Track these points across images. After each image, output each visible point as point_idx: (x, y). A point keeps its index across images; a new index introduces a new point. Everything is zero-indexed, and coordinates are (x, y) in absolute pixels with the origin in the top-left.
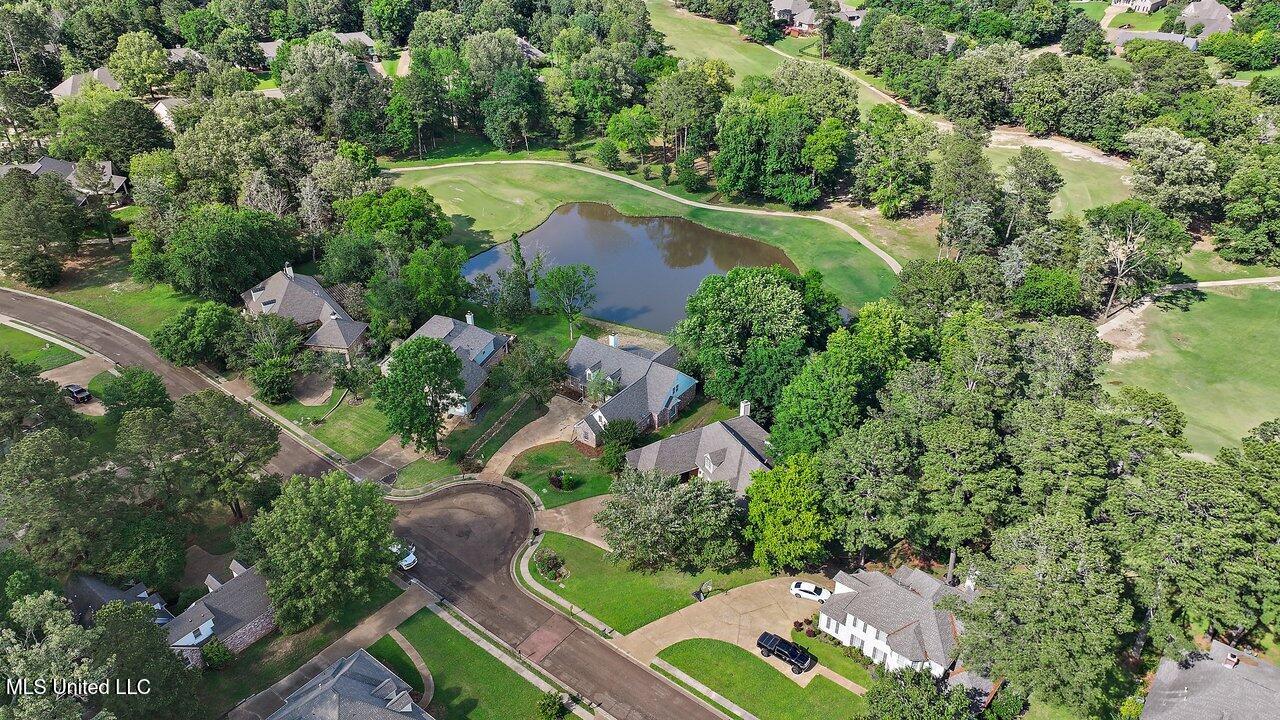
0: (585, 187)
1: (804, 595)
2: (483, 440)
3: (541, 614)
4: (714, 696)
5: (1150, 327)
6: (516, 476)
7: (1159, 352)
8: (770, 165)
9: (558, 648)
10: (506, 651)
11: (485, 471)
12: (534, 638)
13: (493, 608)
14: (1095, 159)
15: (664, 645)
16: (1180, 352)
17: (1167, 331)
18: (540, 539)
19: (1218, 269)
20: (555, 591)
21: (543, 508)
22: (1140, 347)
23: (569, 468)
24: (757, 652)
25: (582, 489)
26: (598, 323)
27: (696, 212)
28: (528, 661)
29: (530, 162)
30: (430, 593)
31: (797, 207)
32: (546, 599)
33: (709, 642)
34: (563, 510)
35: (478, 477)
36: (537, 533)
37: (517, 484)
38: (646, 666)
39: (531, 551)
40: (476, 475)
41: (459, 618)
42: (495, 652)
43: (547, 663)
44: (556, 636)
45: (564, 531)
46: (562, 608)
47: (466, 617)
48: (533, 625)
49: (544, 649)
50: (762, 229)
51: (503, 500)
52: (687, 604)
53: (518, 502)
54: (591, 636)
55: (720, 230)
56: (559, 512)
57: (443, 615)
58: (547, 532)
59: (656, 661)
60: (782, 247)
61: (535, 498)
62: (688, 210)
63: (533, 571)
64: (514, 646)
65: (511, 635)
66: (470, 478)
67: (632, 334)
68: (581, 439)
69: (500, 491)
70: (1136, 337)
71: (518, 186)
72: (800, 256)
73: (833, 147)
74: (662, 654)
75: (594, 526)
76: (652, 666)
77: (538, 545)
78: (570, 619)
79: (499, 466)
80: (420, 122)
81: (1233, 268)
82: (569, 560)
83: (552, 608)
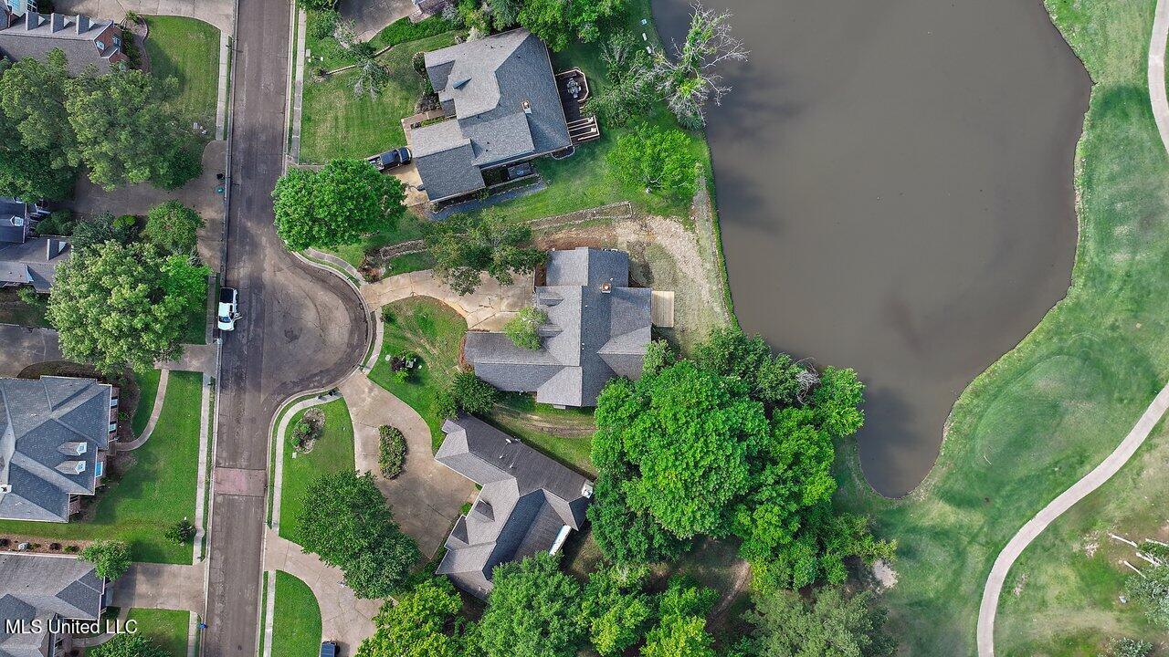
3: (259, 460)
4: (269, 631)
6: (389, 317)
9: (236, 497)
10: (209, 462)
11: (375, 285)
12: (233, 472)
13: (238, 422)
15: (290, 569)
18: (330, 399)
20: (287, 455)
21: (367, 371)
24: (324, 641)
25: (414, 391)
28: (212, 484)
30: (218, 363)
32: (274, 454)
34: (377, 391)
35: (363, 288)
36: (334, 391)
37: (380, 327)
38: (264, 569)
39: (315, 401)
40: (364, 283)
41: (212, 405)
42: (203, 457)
43: (220, 499)
44: (244, 487)
45: (352, 411)
46: (273, 472)
47: (217, 410)
48: (244, 464)
49: (228, 488)
51: (351, 333)
53: (361, 345)
54: (263, 511)
56: (371, 390)
57: (206, 392)
58: (342, 399)
59: (272, 574)
61: (374, 357)
63: (293, 422)
64: (218, 465)
65: (225, 455)
66: (356, 281)
69: (361, 323)
74: (281, 575)
75: (375, 432)
76: (266, 573)
77: (323, 402)
78: (267, 485)
79: (391, 291)
82: (324, 440)
83: (269, 465)
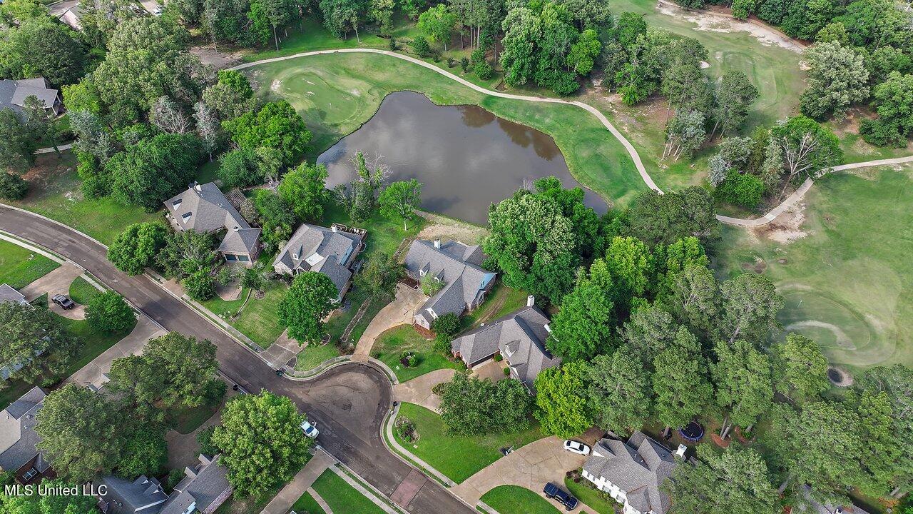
0: (404, 76)
1: (572, 450)
2: (352, 325)
3: (403, 468)
5: (809, 207)
6: (378, 356)
7: (813, 232)
8: (543, 64)
9: (417, 496)
10: (383, 499)
11: (356, 352)
12: (401, 488)
13: (372, 466)
14: (782, 44)
15: (484, 490)
16: (827, 231)
17: (820, 212)
18: (397, 409)
19: (860, 151)
20: (412, 451)
21: (397, 382)
22: (802, 228)
23: (412, 346)
24: (543, 495)
25: (424, 365)
26: (423, 214)
27: (489, 100)
28: (398, 507)
29: (361, 51)
30: (330, 456)
31: (563, 95)
32: (406, 458)
33: (512, 487)
34: (411, 383)
35: (352, 359)
36: (395, 404)
37: (378, 362)
38: (474, 507)
39: (392, 419)
40: (350, 357)
41: (350, 475)
42: (377, 501)
43: (411, 508)
44: (415, 488)
45: (413, 401)
46: (417, 465)
47: (355, 475)
48: (399, 478)
49: (408, 497)
50: (537, 117)
51: (371, 377)
52: (497, 458)
53: (380, 378)
54: (437, 485)
55: (506, 118)
56: (408, 386)
57: (340, 473)
58: (402, 403)
59: (480, 504)
60: (552, 135)
61: (392, 374)
62: (482, 98)
63: (396, 435)
64: (388, 495)
65: (386, 487)
66: (346, 360)
67: (448, 224)
68: (420, 323)
69: (369, 370)
70: (799, 219)
71: (354, 76)
72: (565, 144)
73: (591, 55)
74: (484, 498)
75: (433, 397)
76: (478, 507)
77: (397, 413)
78: (422, 473)
79: (364, 348)
80: (275, 24)
81: (871, 150)
82: (419, 426)
83: (410, 465)
